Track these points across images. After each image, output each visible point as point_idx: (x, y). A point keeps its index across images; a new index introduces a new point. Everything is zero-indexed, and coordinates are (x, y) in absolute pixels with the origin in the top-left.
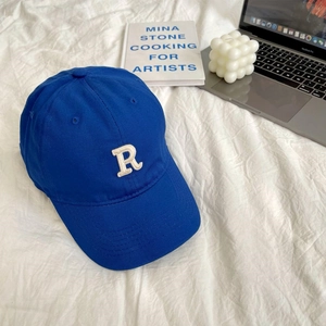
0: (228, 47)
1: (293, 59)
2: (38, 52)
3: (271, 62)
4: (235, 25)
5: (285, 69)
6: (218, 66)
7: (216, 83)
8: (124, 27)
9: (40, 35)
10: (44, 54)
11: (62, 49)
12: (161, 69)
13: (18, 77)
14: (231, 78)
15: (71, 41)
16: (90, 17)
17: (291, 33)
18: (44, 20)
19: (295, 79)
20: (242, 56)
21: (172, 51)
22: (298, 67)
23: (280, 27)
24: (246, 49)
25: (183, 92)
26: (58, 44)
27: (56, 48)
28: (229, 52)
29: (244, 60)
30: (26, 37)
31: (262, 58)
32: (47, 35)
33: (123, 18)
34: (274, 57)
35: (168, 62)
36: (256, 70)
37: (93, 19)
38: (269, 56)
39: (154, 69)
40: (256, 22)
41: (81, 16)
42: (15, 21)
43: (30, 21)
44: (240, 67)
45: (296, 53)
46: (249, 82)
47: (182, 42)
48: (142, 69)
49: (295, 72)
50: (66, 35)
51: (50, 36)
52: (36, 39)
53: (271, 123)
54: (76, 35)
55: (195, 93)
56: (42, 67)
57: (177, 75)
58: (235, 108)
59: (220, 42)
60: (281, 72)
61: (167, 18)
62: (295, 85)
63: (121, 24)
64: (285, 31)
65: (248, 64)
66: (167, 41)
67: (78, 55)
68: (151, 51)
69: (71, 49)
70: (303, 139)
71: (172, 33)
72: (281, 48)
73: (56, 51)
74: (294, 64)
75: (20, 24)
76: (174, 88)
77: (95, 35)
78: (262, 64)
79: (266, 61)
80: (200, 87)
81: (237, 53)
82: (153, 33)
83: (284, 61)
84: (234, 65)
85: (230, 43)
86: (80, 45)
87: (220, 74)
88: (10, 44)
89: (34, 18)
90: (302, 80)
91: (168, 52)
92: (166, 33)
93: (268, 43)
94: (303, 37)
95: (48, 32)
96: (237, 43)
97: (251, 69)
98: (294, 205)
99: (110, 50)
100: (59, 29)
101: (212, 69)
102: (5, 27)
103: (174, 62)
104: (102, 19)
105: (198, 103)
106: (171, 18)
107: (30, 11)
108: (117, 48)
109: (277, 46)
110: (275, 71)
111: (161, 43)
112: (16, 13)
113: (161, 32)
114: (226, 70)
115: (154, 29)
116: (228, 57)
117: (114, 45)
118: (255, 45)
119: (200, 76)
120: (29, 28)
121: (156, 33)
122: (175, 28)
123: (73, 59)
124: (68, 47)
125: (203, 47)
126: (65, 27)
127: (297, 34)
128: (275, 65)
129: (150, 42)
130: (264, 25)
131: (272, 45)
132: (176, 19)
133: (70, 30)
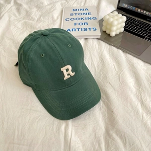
0: (111, 20)
1: (143, 24)
2: (22, 22)
3: (132, 26)
4: (115, 7)
5: (139, 29)
6: (107, 28)
7: (106, 37)
8: (63, 9)
9: (23, 13)
10: (25, 22)
11: (33, 20)
12: (80, 30)
13: (14, 34)
14: (113, 34)
15: (38, 16)
16: (46, 4)
17: (142, 11)
18: (25, 6)
19: (143, 34)
20: (118, 24)
21: (85, 21)
22: (145, 28)
23: (137, 9)
24: (120, 20)
25: (90, 41)
26: (32, 18)
27: (31, 20)
28: (112, 22)
29: (119, 26)
30: (17, 15)
31: (128, 24)
32: (27, 13)
33: (62, 4)
34: (134, 23)
35: (83, 27)
36: (125, 30)
37: (48, 5)
38: (131, 23)
39: (77, 30)
40: (125, 6)
41: (42, 4)
42: (12, 7)
43: (18, 6)
44: (117, 29)
45: (144, 21)
46: (121, 36)
47: (89, 16)
48: (71, 30)
49: (144, 31)
50: (35, 13)
51: (28, 14)
52: (22, 16)
53: (132, 56)
54: (40, 13)
55: (96, 42)
56: (25, 29)
57: (88, 33)
58: (115, 49)
59: (108, 17)
60: (137, 31)
61: (82, 4)
62: (143, 37)
63: (61, 8)
64: (139, 10)
65: (121, 27)
66: (82, 16)
67: (41, 23)
68: (75, 21)
69: (38, 20)
70: (147, 64)
71: (85, 12)
72: (137, 19)
73: (31, 21)
74: (143, 27)
75: (14, 8)
76: (86, 39)
77: (49, 13)
78: (127, 27)
79: (129, 25)
80: (98, 39)
81: (116, 23)
82: (76, 12)
83: (138, 25)
84: (114, 28)
85: (113, 17)
86: (42, 18)
87: (108, 32)
88: (10, 18)
89: (21, 5)
90: (147, 35)
91: (83, 21)
92: (82, 12)
93: (131, 16)
94: (148, 13)
95: (27, 12)
96: (116, 18)
97: (122, 30)
98: (142, 97)
99: (56, 20)
100: (32, 10)
101: (104, 29)
102: (7, 10)
103: (86, 26)
104: (52, 5)
105: (97, 47)
106: (85, 4)
107: (18, 2)
108: (59, 19)
109: (135, 18)
110: (134, 30)
111: (80, 17)
112: (12, 3)
113: (80, 12)
114: (111, 31)
115: (76, 10)
116: (111, 25)
117: (58, 18)
118: (125, 19)
119: (98, 33)
120: (18, 10)
121: (78, 12)
122: (86, 9)
123: (39, 25)
124: (36, 19)
125: (100, 18)
126: (35, 10)
127: (145, 12)
128: (134, 27)
129: (74, 17)
130: (129, 7)
131: (133, 17)
132: (87, 5)
133: (37, 11)
